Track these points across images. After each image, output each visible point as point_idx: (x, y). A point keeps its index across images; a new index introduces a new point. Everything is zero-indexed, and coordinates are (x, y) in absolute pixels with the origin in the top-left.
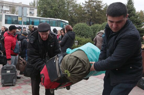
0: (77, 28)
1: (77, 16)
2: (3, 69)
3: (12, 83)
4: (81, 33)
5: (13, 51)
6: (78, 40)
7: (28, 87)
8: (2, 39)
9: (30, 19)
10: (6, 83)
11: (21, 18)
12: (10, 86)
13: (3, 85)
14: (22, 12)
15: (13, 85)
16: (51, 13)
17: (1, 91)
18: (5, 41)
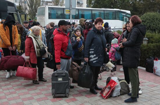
0: (144, 20)
1: (142, 3)
2: (53, 75)
3: (65, 93)
4: (151, 27)
5: (65, 53)
6: (148, 37)
7: (85, 99)
8: (51, 38)
9: (79, 11)
10: (57, 94)
11: (68, 10)
12: (63, 97)
13: (54, 96)
14: (70, 3)
15: (66, 97)
16: (105, 2)
17: (53, 104)
18: (55, 40)
